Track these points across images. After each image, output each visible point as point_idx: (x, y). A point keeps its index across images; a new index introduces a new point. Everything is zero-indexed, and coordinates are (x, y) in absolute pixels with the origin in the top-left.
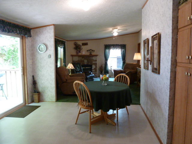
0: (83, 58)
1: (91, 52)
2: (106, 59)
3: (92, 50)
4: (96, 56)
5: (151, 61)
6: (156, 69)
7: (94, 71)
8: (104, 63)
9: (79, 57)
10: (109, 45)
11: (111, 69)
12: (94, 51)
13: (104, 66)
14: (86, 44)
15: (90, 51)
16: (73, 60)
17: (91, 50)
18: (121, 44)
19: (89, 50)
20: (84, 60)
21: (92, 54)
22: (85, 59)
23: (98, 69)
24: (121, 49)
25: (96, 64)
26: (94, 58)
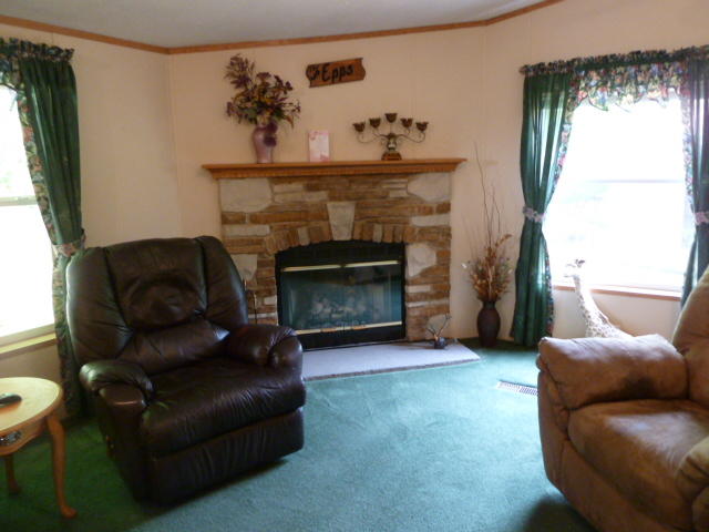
0: (310, 188)
1: (391, 136)
2: (536, 196)
3: (407, 123)
4: (447, 166)
7: (426, 289)
8: (517, 231)
9: (277, 180)
10: (561, 65)
11: (577, 280)
12: (422, 127)
13: (512, 252)
14: (348, 71)
15: (386, 129)
16: (225, 209)
17: (391, 118)
18: (686, 45)
19: (375, 123)
20: (330, 205)
21: (398, 156)
22: (332, 198)
25: (440, 239)
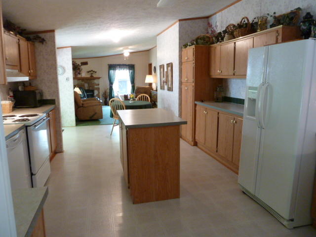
0: (82, 81)
2: (111, 83)
3: (94, 71)
4: (99, 78)
5: (166, 82)
6: (170, 88)
8: (109, 87)
10: (113, 64)
11: (118, 94)
12: (96, 72)
13: (108, 91)
14: (86, 63)
15: (91, 72)
17: (92, 71)
18: (129, 64)
20: (85, 84)
21: (93, 77)
23: (101, 95)
24: (130, 69)
25: (98, 89)
26: (96, 81)
